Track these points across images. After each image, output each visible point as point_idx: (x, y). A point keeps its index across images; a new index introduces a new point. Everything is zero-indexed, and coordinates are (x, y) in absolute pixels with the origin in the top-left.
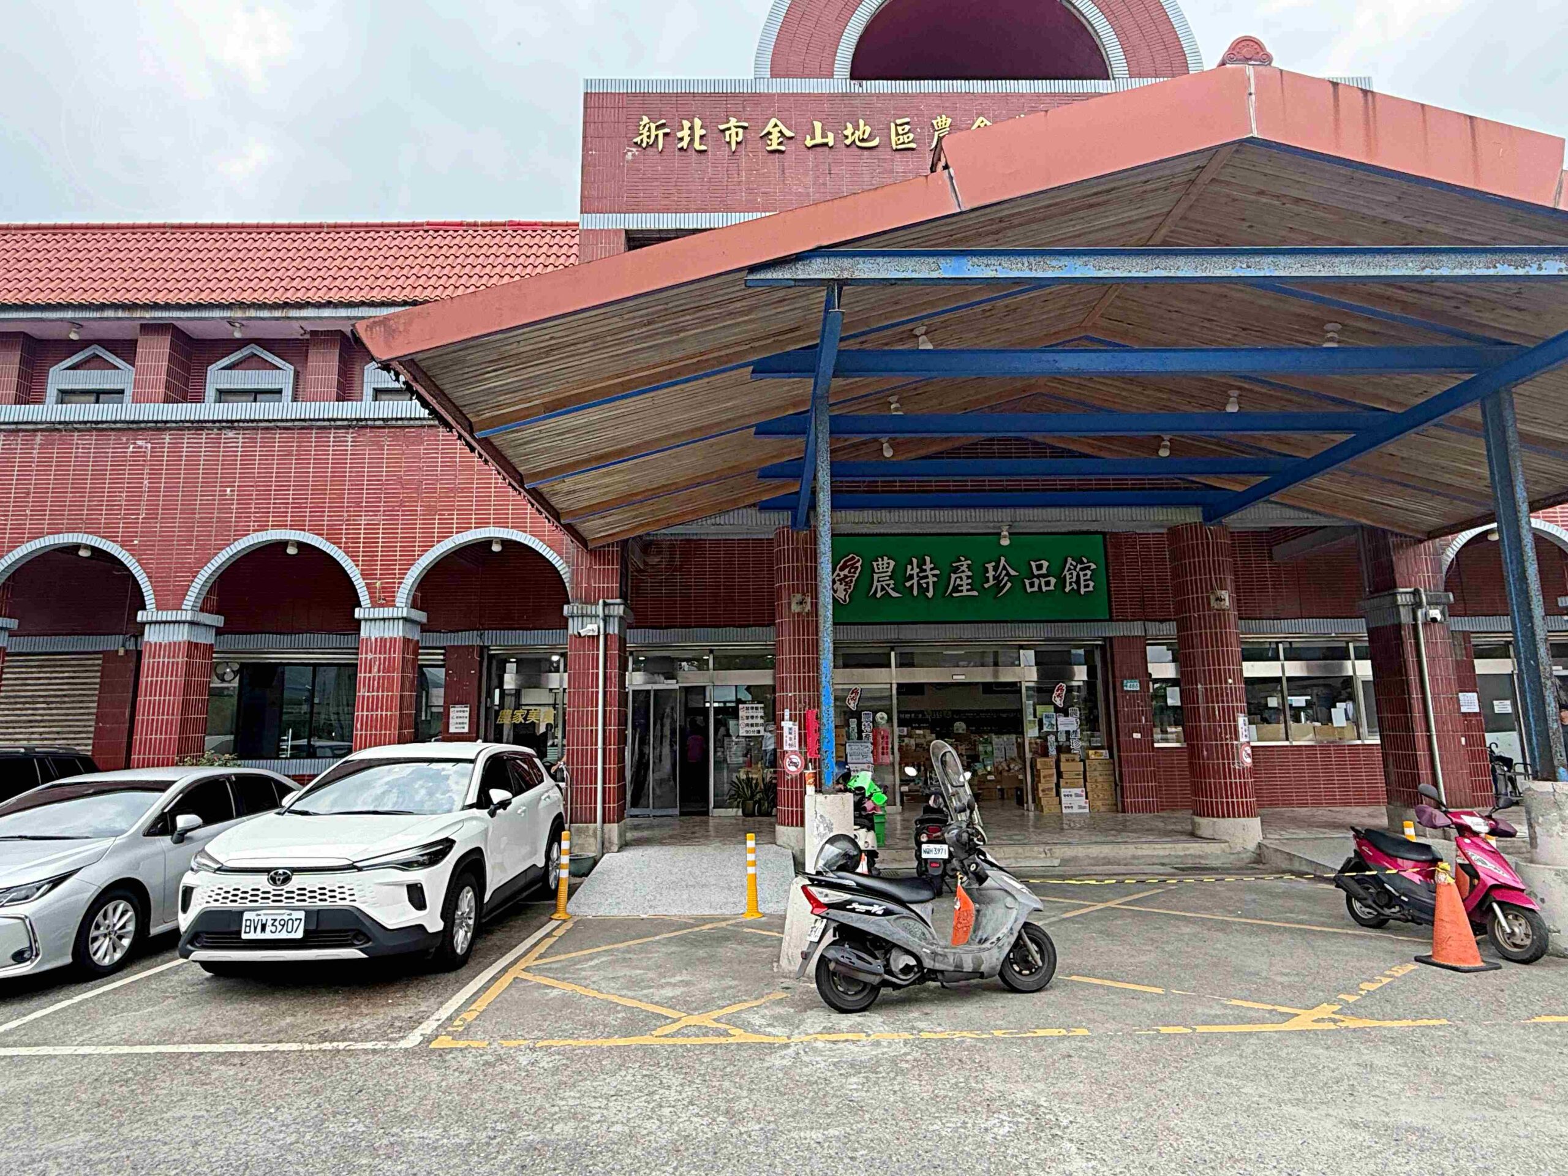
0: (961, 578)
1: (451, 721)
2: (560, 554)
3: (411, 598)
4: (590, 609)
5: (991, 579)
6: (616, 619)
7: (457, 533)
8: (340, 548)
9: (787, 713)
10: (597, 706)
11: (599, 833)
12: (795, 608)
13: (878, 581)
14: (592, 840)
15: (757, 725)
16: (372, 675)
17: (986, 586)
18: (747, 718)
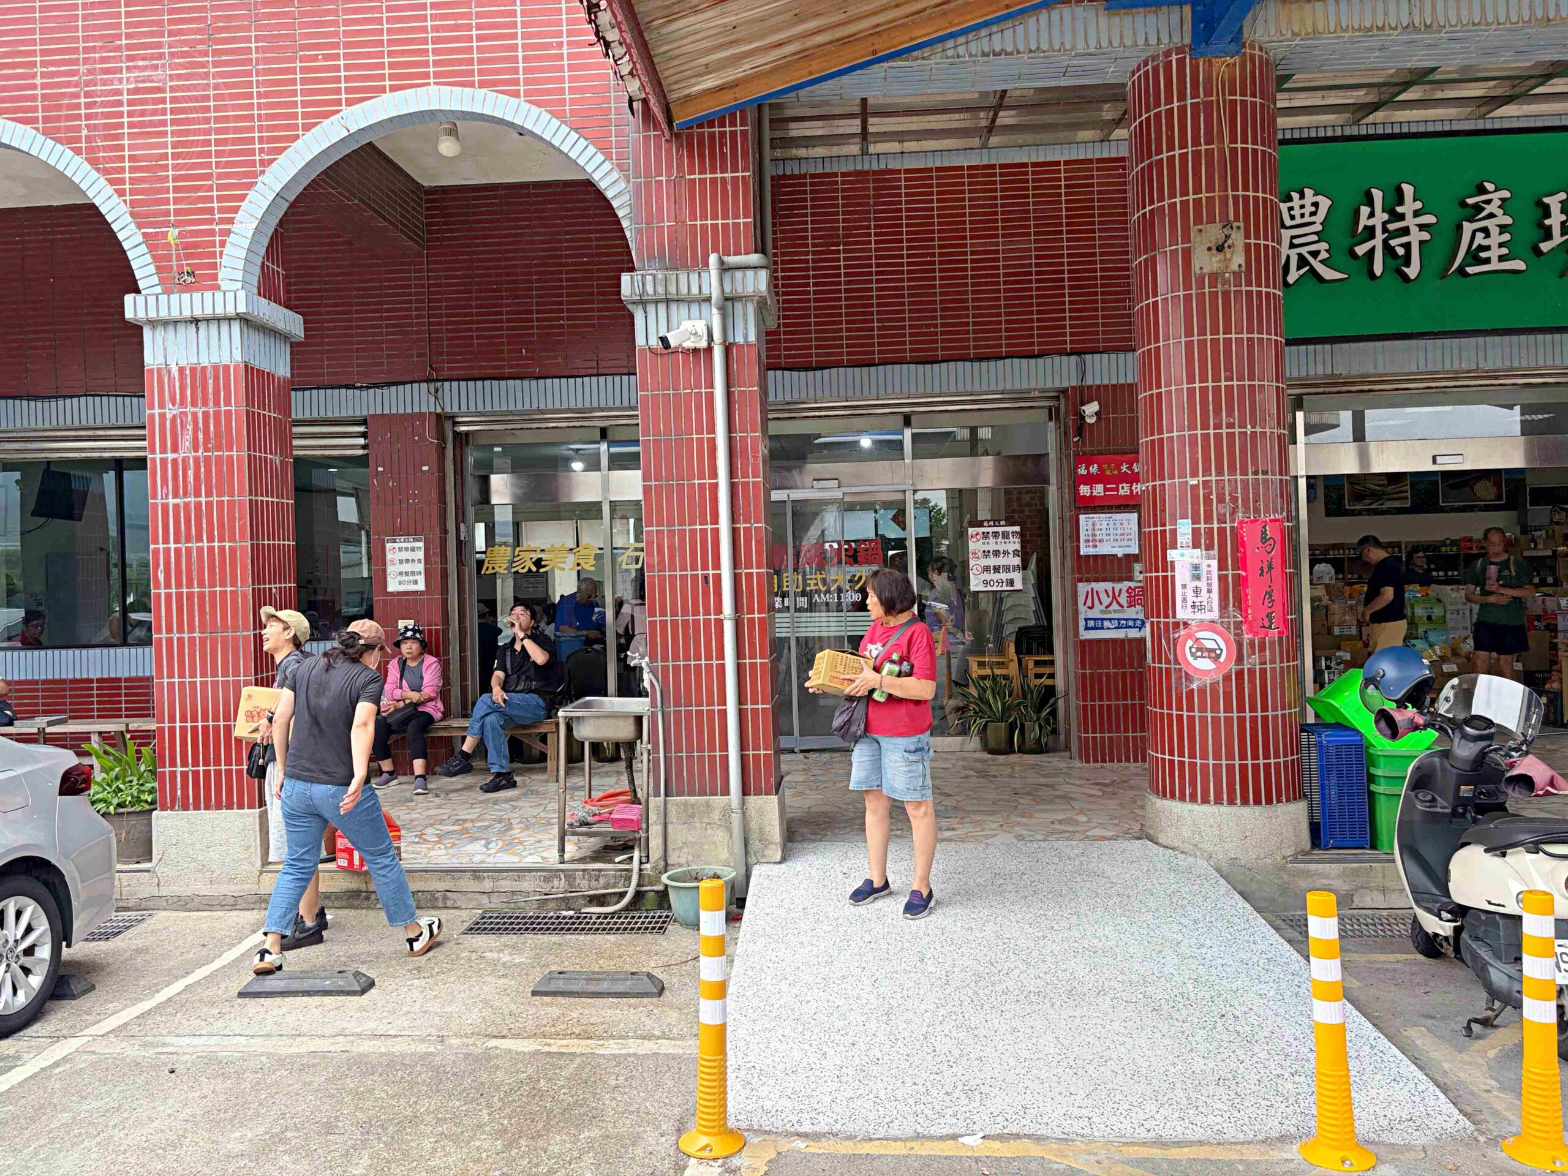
0: (1486, 231)
1: (390, 569)
2: (604, 148)
3: (257, 270)
4: (688, 282)
5: (1556, 231)
6: (751, 309)
7: (350, 102)
8: (77, 151)
9: (1184, 529)
10: (715, 519)
11: (736, 818)
12: (1204, 262)
13: (1292, 246)
14: (720, 835)
15: (1007, 568)
16: (180, 456)
17: (1545, 247)
18: (986, 554)
